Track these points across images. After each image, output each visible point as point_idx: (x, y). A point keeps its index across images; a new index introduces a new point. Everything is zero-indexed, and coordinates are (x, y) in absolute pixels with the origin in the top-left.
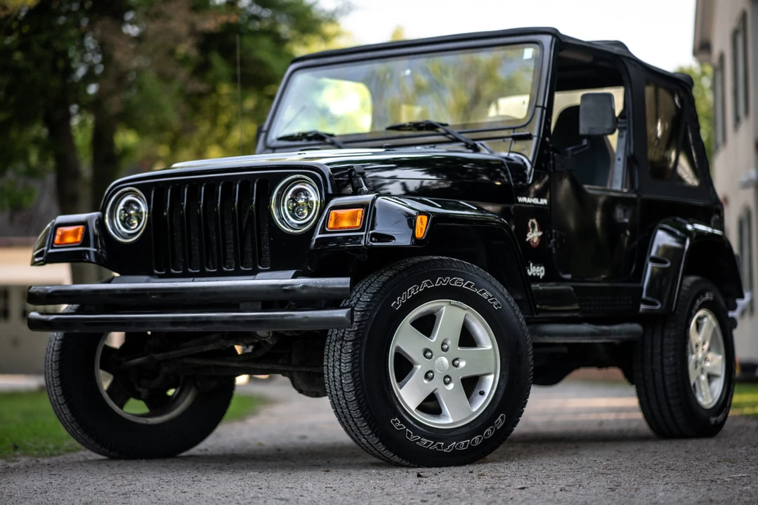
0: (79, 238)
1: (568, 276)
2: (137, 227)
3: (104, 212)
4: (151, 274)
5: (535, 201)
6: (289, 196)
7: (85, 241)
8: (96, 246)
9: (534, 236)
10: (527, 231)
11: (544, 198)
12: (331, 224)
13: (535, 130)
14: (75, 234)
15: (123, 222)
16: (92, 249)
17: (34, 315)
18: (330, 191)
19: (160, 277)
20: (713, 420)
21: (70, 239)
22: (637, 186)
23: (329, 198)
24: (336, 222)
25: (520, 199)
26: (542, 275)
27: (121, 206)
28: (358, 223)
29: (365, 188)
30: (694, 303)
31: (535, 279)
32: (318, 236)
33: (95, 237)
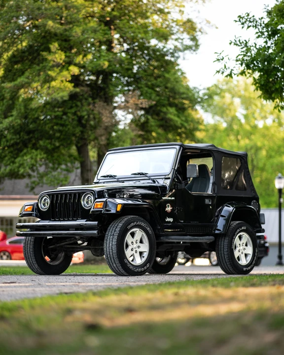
0: (31, 209)
1: (182, 221)
2: (47, 206)
3: (38, 200)
4: (50, 220)
5: (170, 198)
6: (86, 198)
7: (33, 211)
8: (36, 212)
9: (169, 209)
10: (166, 207)
11: (173, 197)
12: (95, 207)
13: (170, 176)
14: (30, 208)
15: (43, 204)
16: (34, 213)
17: (18, 232)
18: (96, 197)
19: (53, 221)
20: (245, 269)
21: (29, 210)
22: (216, 192)
23: (96, 199)
24: (97, 206)
25: (163, 198)
26: (172, 221)
27: (43, 200)
28: (102, 206)
29: (107, 196)
30: (236, 231)
31: (169, 222)
32: (92, 210)
33: (36, 209)
